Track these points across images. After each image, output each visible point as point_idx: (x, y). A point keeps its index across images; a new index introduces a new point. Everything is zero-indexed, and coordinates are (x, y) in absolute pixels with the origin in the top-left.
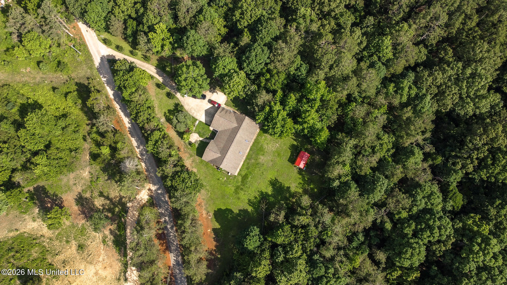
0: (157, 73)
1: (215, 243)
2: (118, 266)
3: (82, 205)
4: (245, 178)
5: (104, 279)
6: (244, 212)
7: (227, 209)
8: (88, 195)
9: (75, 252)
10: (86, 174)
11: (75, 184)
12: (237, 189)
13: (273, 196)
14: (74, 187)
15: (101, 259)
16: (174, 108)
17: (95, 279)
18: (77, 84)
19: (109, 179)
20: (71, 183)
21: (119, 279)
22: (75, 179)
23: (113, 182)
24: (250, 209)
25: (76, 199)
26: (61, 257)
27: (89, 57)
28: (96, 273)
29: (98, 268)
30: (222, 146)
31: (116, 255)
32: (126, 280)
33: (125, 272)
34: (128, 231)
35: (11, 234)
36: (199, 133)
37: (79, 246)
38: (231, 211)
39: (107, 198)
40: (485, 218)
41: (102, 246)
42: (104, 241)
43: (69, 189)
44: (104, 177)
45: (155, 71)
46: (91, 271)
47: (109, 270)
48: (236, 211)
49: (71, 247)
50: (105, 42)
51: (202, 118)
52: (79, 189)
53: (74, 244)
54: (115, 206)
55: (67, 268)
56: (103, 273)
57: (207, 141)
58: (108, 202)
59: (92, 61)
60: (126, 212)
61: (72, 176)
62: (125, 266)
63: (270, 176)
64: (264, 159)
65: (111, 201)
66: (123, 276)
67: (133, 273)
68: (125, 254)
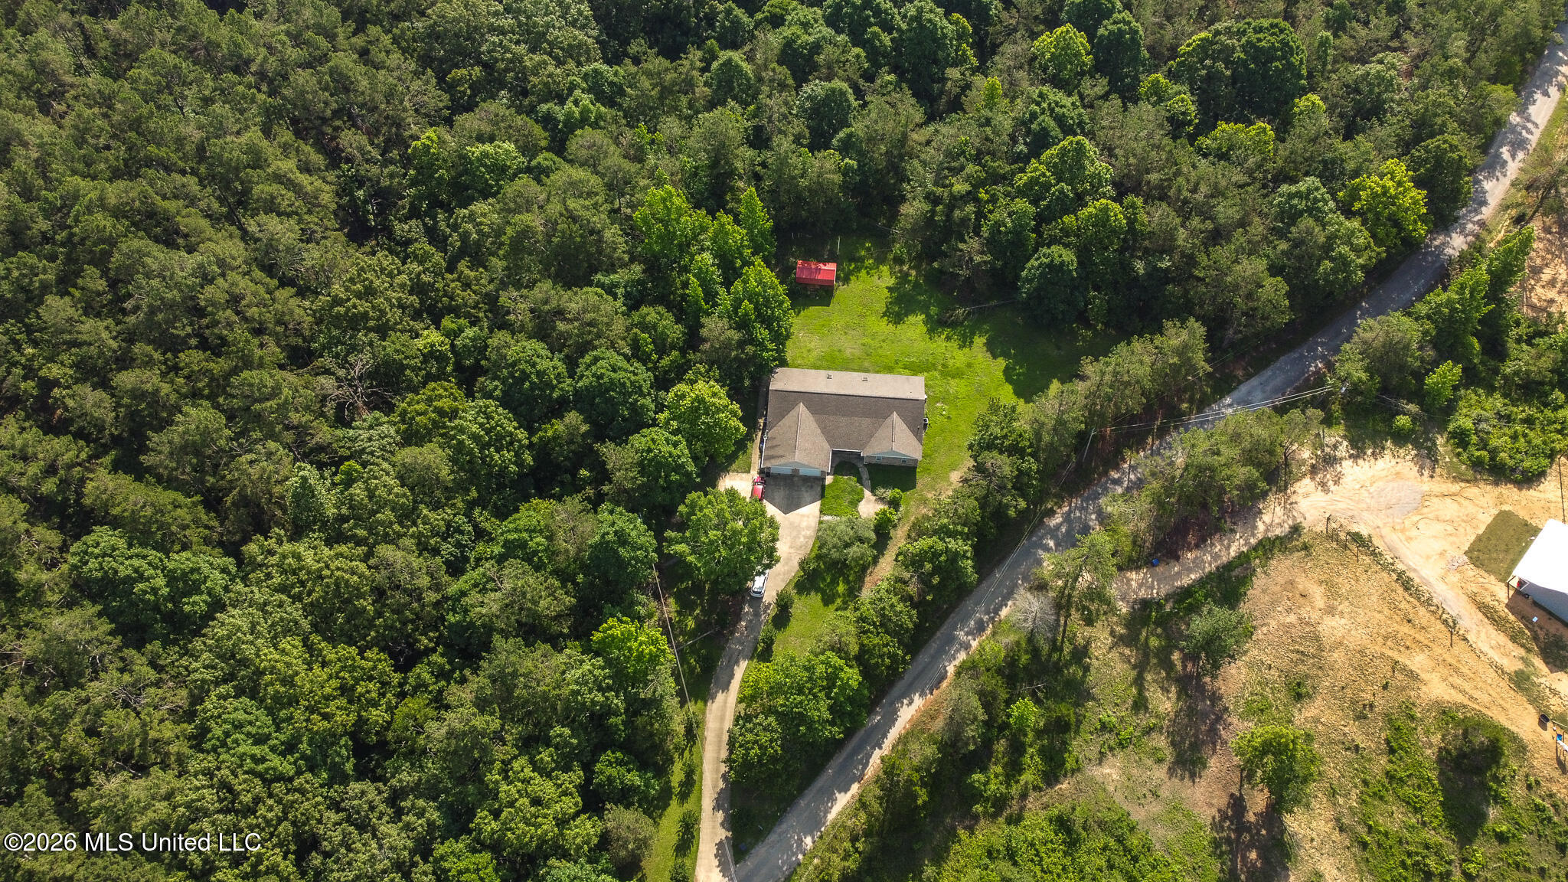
0: (726, 687)
2: (1282, 567)
3: (1196, 747)
4: (914, 369)
6: (993, 348)
7: (1009, 380)
8: (1161, 741)
9: (1318, 702)
10: (1110, 772)
11: (1156, 795)
12: (949, 373)
13: (924, 308)
14: (1164, 793)
15: (1292, 618)
16: (813, 593)
17: (1344, 607)
19: (1090, 697)
20: (1156, 808)
21: (1306, 547)
22: (1140, 801)
23: (1091, 678)
24: (980, 341)
25: (1193, 776)
26: (1355, 732)
28: (1330, 611)
29: (1315, 616)
30: (866, 422)
31: (1259, 581)
32: (1296, 529)
33: (1282, 542)
34: (1186, 581)
36: (855, 503)
37: (1299, 697)
38: (1008, 372)
39: (1139, 681)
41: (1261, 633)
43: (1177, 810)
45: (720, 696)
46: (1332, 627)
47: (1303, 583)
48: (1002, 362)
49: (1316, 720)
51: (809, 515)
52: (1161, 773)
53: (1305, 715)
54: (1146, 653)
55: (1369, 697)
56: (1318, 594)
57: (865, 475)
58: (1149, 677)
60: (1145, 604)
61: (1138, 815)
62: (1269, 547)
63: (884, 327)
64: (850, 346)
65: (1141, 668)
66: (1291, 541)
67: (1272, 518)
68: (1243, 559)
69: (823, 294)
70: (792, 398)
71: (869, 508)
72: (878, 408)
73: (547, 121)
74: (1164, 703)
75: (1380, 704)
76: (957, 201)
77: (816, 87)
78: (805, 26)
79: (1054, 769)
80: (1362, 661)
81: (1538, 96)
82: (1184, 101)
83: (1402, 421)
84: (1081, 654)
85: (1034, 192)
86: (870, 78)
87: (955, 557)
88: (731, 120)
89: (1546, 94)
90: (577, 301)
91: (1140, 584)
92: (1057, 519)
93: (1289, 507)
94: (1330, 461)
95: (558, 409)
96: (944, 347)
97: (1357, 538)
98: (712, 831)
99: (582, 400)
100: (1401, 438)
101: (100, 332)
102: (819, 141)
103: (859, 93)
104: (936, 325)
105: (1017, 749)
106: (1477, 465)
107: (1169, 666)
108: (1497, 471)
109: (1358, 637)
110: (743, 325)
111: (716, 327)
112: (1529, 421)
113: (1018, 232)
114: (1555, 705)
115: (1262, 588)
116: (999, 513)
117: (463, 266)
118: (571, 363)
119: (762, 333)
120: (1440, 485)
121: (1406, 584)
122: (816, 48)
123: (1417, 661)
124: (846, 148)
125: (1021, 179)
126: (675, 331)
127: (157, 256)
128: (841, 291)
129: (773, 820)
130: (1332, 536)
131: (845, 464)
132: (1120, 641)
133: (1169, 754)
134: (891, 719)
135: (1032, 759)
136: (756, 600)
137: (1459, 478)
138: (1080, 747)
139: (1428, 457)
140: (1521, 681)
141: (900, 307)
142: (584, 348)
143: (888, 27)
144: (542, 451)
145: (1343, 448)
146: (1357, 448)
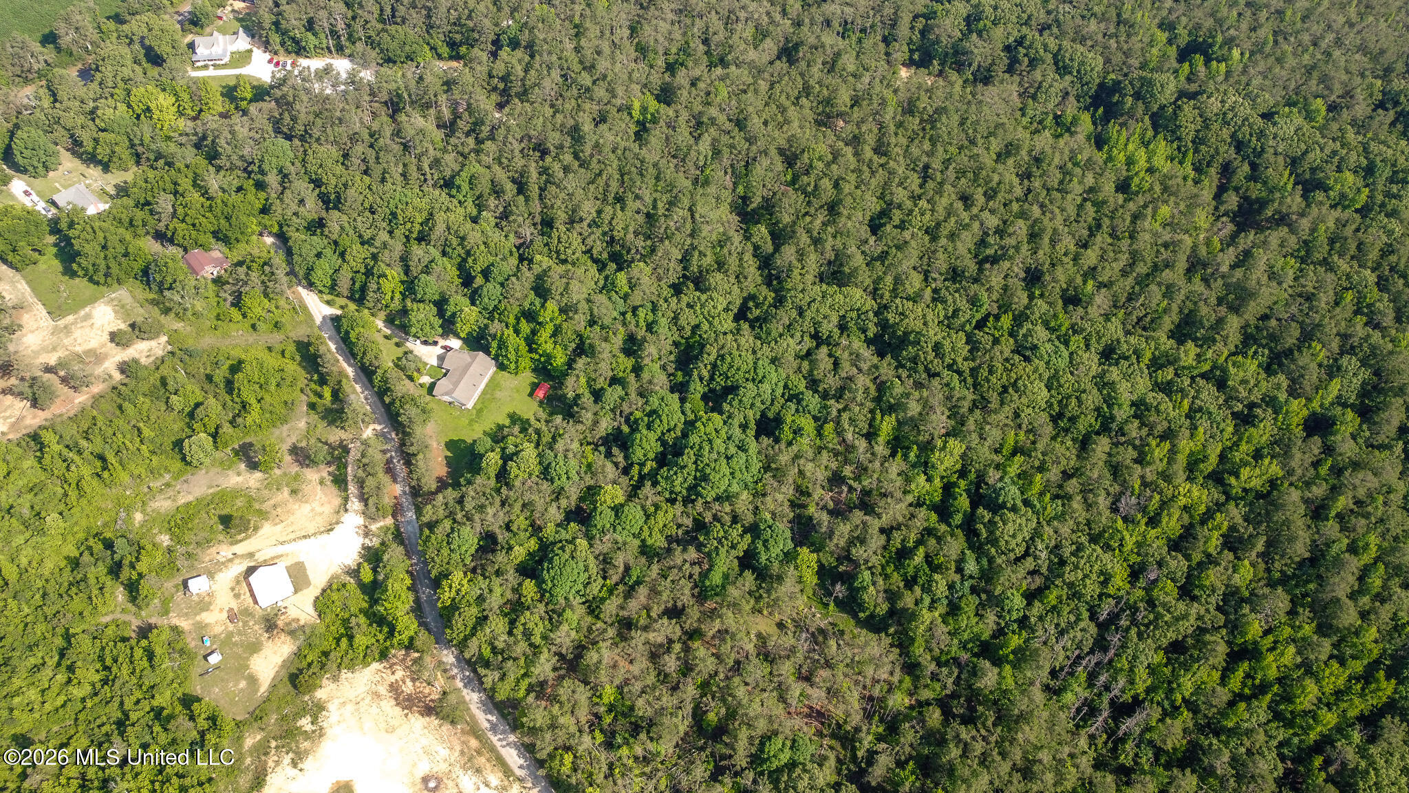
0: (385, 326)
1: (446, 469)
2: (337, 501)
3: (297, 454)
4: (479, 412)
5: (321, 513)
6: (477, 441)
7: (459, 440)
8: (303, 444)
9: (287, 496)
10: (302, 424)
11: (289, 435)
12: (471, 422)
13: (509, 425)
14: (288, 439)
15: (318, 498)
16: (403, 355)
17: (310, 515)
18: (295, 342)
19: (328, 425)
20: (285, 434)
21: (338, 511)
22: (289, 430)
23: (334, 427)
24: (484, 438)
25: (289, 450)
26: (272, 502)
27: (310, 317)
28: (313, 510)
29: (314, 505)
31: (336, 492)
32: (346, 510)
33: (346, 505)
34: (349, 469)
36: (430, 375)
37: (292, 491)
38: (463, 441)
41: (319, 487)
42: (321, 482)
43: (282, 441)
44: (321, 425)
45: (383, 324)
46: (306, 508)
47: (327, 506)
48: (469, 441)
49: (282, 493)
50: (328, 303)
51: (434, 362)
52: (294, 439)
53: (286, 491)
54: (335, 449)
55: (278, 510)
56: (319, 509)
58: (327, 447)
59: (313, 320)
61: (285, 427)
63: (507, 410)
65: (330, 445)
66: (344, 509)
67: (355, 505)
68: (346, 490)
75: (275, 513)
81: (521, 761)
89: (521, 767)
92: (394, 435)
93: (355, 512)
94: (366, 535)
96: (488, 427)
97: (332, 530)
100: (361, 565)
109: (299, 515)
114: (237, 561)
115: (333, 490)
120: (335, 569)
121: (305, 537)
123: (280, 527)
129: (336, 327)
130: (337, 522)
132: (342, 441)
133: (300, 445)
134: (350, 365)
136: (408, 339)
137: (332, 578)
138: (314, 417)
139: (349, 573)
140: (251, 555)
141: (517, 420)
145: (367, 542)
146: (365, 548)
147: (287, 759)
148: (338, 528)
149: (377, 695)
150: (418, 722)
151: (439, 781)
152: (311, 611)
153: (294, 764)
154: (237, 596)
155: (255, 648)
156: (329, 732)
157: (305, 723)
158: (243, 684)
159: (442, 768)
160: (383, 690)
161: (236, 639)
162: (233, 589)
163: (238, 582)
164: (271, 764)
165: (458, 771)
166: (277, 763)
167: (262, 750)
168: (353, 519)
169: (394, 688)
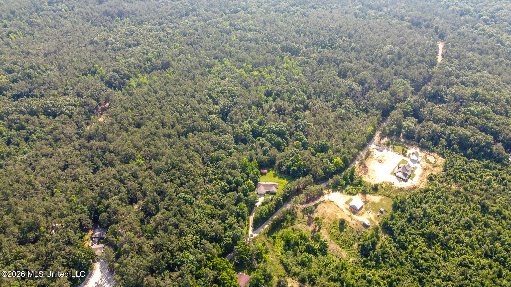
0: (252, 215)
2: (322, 205)
3: (310, 223)
4: (277, 182)
5: (328, 207)
6: (287, 180)
8: (306, 223)
9: (326, 219)
10: (299, 225)
12: (281, 183)
13: (278, 176)
14: (306, 228)
15: (323, 210)
16: (263, 205)
18: (268, 238)
19: (297, 217)
20: (304, 229)
23: (297, 215)
24: (285, 180)
25: (309, 226)
26: (330, 222)
28: (328, 209)
29: (326, 210)
30: (270, 187)
32: (324, 200)
33: (322, 202)
34: (310, 206)
35: (333, 242)
37: (323, 218)
38: (289, 183)
39: (303, 216)
40: (262, 131)
42: (317, 212)
43: (307, 230)
44: (297, 219)
46: (328, 211)
47: (325, 206)
49: (325, 221)
51: (263, 197)
52: (305, 226)
54: (304, 213)
56: (326, 208)
57: (270, 194)
58: (305, 216)
60: (305, 208)
61: (302, 229)
62: (320, 202)
63: (273, 178)
64: (268, 180)
66: (324, 202)
67: (321, 199)
68: (317, 204)
69: (265, 174)
70: (260, 184)
71: (270, 197)
72: (272, 186)
73: (228, 152)
74: (306, 218)
75: (333, 219)
76: (282, 162)
77: (264, 148)
78: (263, 141)
79: (292, 224)
80: (331, 215)
82: (313, 150)
83: (339, 188)
84: (296, 213)
85: (292, 161)
86: (271, 147)
87: (280, 199)
88: (253, 152)
90: (234, 171)
91: (304, 206)
93: (323, 198)
94: (329, 193)
95: (232, 183)
96: (281, 180)
97: (332, 201)
98: (251, 228)
99: (235, 182)
100: (339, 190)
101: (178, 173)
102: (264, 154)
103: (270, 149)
104: (280, 178)
105: (288, 222)
106: (348, 193)
107: (307, 215)
108: (350, 194)
109: (331, 212)
110: (254, 175)
111: (251, 175)
112: (355, 189)
113: (290, 165)
114: (353, 218)
115: (319, 207)
116: (286, 196)
117: (219, 169)
118: (234, 179)
119: (257, 176)
120: (343, 196)
121: (337, 206)
122: (264, 143)
123: (338, 214)
124: (268, 156)
125: (290, 159)
126: (246, 176)
127: (184, 166)
128: (267, 174)
129: (258, 228)
130: (329, 201)
131: (267, 192)
132: (301, 212)
133: (307, 224)
134: (273, 218)
135: (289, 223)
136: (256, 207)
137: (346, 195)
138: (295, 222)
139: (342, 192)
140: (350, 216)
141: (275, 176)
142: (236, 177)
143: (274, 141)
144: (230, 188)
145: (331, 192)
146: (333, 192)
147: (393, 186)
148: (330, 200)
149: (369, 176)
150: (369, 167)
151: (378, 161)
152: (357, 196)
153: (393, 184)
154: (363, 213)
155: (373, 203)
156: (383, 181)
157: (384, 186)
158: (384, 202)
159: (375, 161)
160: (367, 176)
161: (374, 208)
162: (362, 215)
163: (359, 215)
164: (396, 188)
165: (375, 158)
166: (395, 187)
167: (394, 192)
168: (326, 197)
169: (365, 174)
